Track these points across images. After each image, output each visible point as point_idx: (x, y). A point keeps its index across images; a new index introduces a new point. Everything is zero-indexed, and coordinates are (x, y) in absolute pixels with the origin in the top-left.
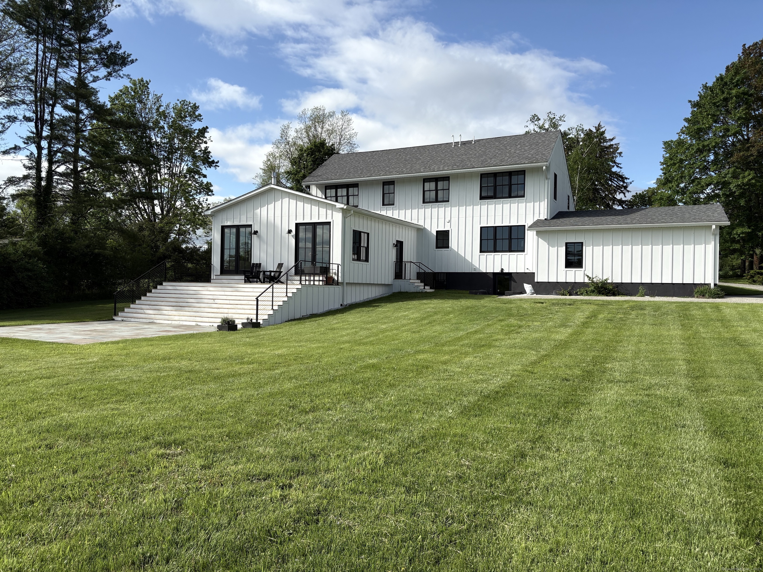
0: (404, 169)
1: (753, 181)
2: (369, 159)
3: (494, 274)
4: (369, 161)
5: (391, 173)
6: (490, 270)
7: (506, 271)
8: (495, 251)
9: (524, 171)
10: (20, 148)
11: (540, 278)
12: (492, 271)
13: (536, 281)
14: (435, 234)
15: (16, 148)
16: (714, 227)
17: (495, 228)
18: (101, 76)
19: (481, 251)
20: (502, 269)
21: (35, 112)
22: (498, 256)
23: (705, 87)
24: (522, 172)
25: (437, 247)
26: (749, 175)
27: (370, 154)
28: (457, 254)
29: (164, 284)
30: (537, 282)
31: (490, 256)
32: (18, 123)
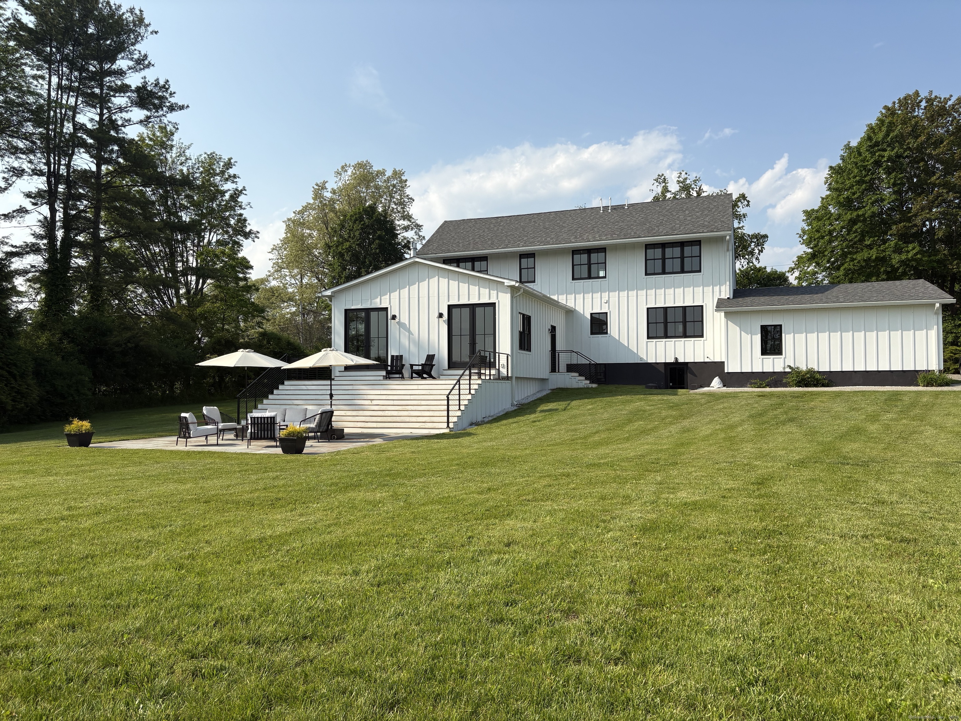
0: (549, 239)
1: (919, 256)
2: (495, 226)
3: (666, 364)
4: (495, 229)
5: (532, 244)
6: (661, 360)
7: (681, 360)
8: (666, 336)
9: (700, 241)
10: (27, 212)
11: (730, 368)
12: (663, 361)
13: (726, 371)
14: (589, 317)
15: (22, 211)
16: (937, 305)
17: (665, 309)
18: (135, 119)
19: (649, 337)
20: (676, 359)
21: (48, 164)
22: (670, 342)
23: (848, 147)
24: (698, 243)
25: (592, 333)
26: (913, 249)
27: (494, 221)
28: (618, 343)
29: (286, 383)
30: (728, 373)
31: (661, 343)
32: (25, 177)
